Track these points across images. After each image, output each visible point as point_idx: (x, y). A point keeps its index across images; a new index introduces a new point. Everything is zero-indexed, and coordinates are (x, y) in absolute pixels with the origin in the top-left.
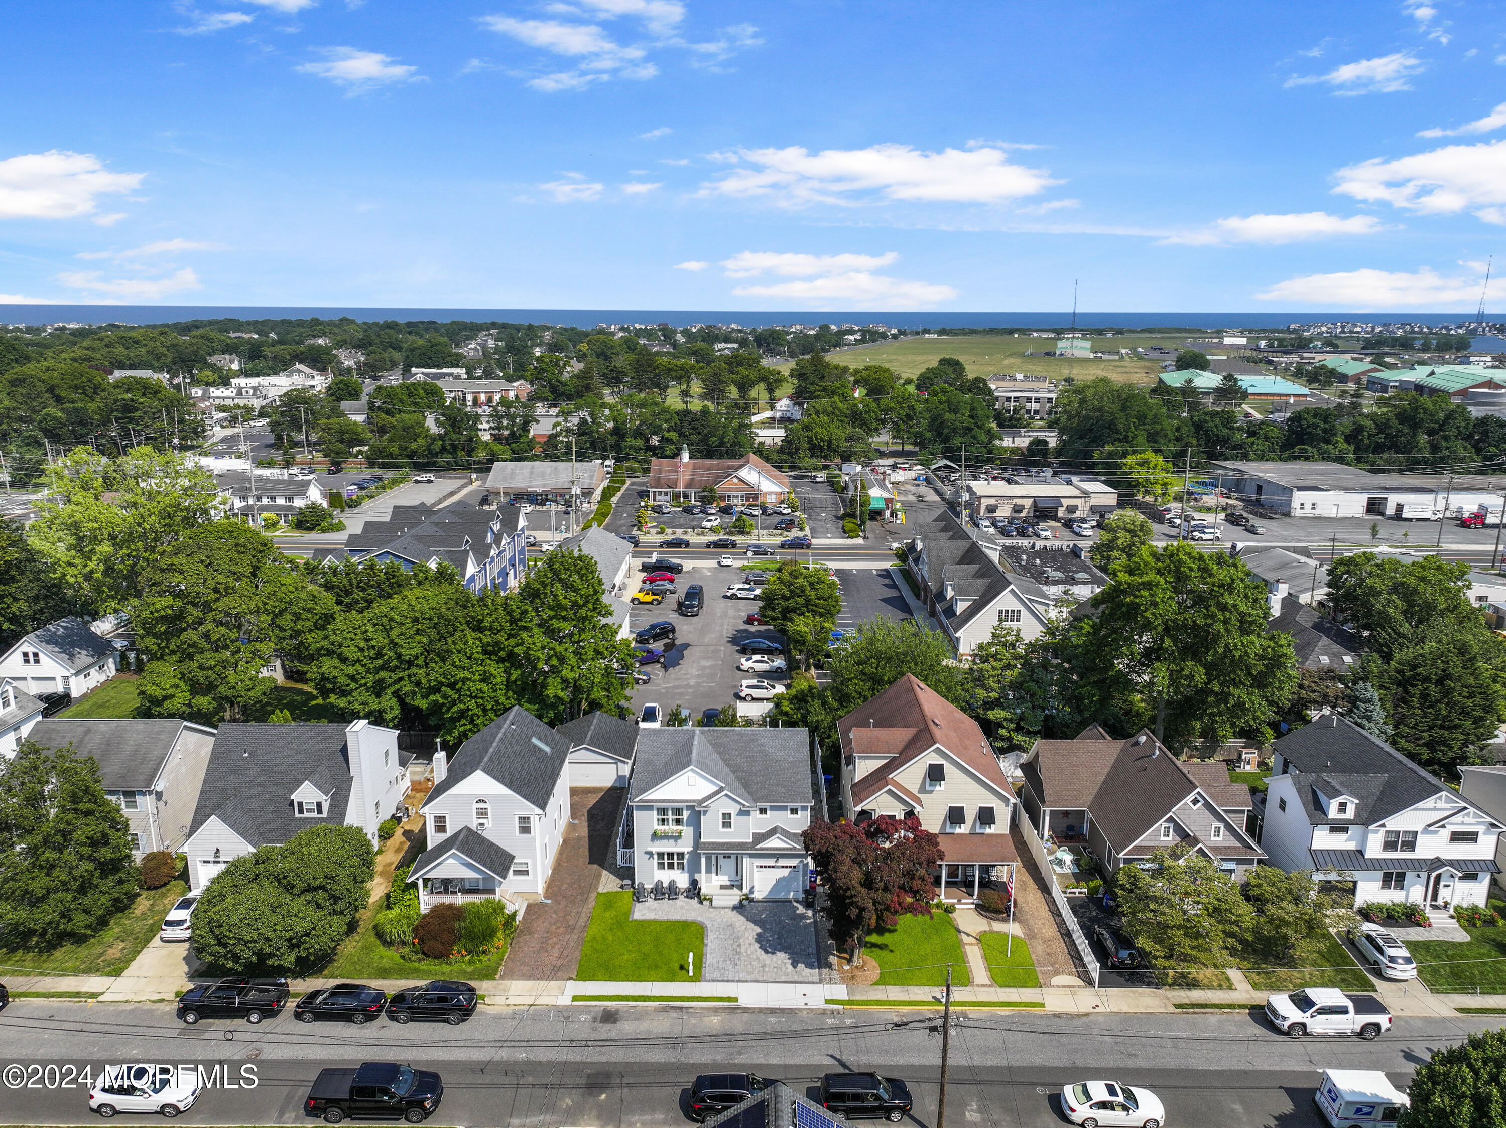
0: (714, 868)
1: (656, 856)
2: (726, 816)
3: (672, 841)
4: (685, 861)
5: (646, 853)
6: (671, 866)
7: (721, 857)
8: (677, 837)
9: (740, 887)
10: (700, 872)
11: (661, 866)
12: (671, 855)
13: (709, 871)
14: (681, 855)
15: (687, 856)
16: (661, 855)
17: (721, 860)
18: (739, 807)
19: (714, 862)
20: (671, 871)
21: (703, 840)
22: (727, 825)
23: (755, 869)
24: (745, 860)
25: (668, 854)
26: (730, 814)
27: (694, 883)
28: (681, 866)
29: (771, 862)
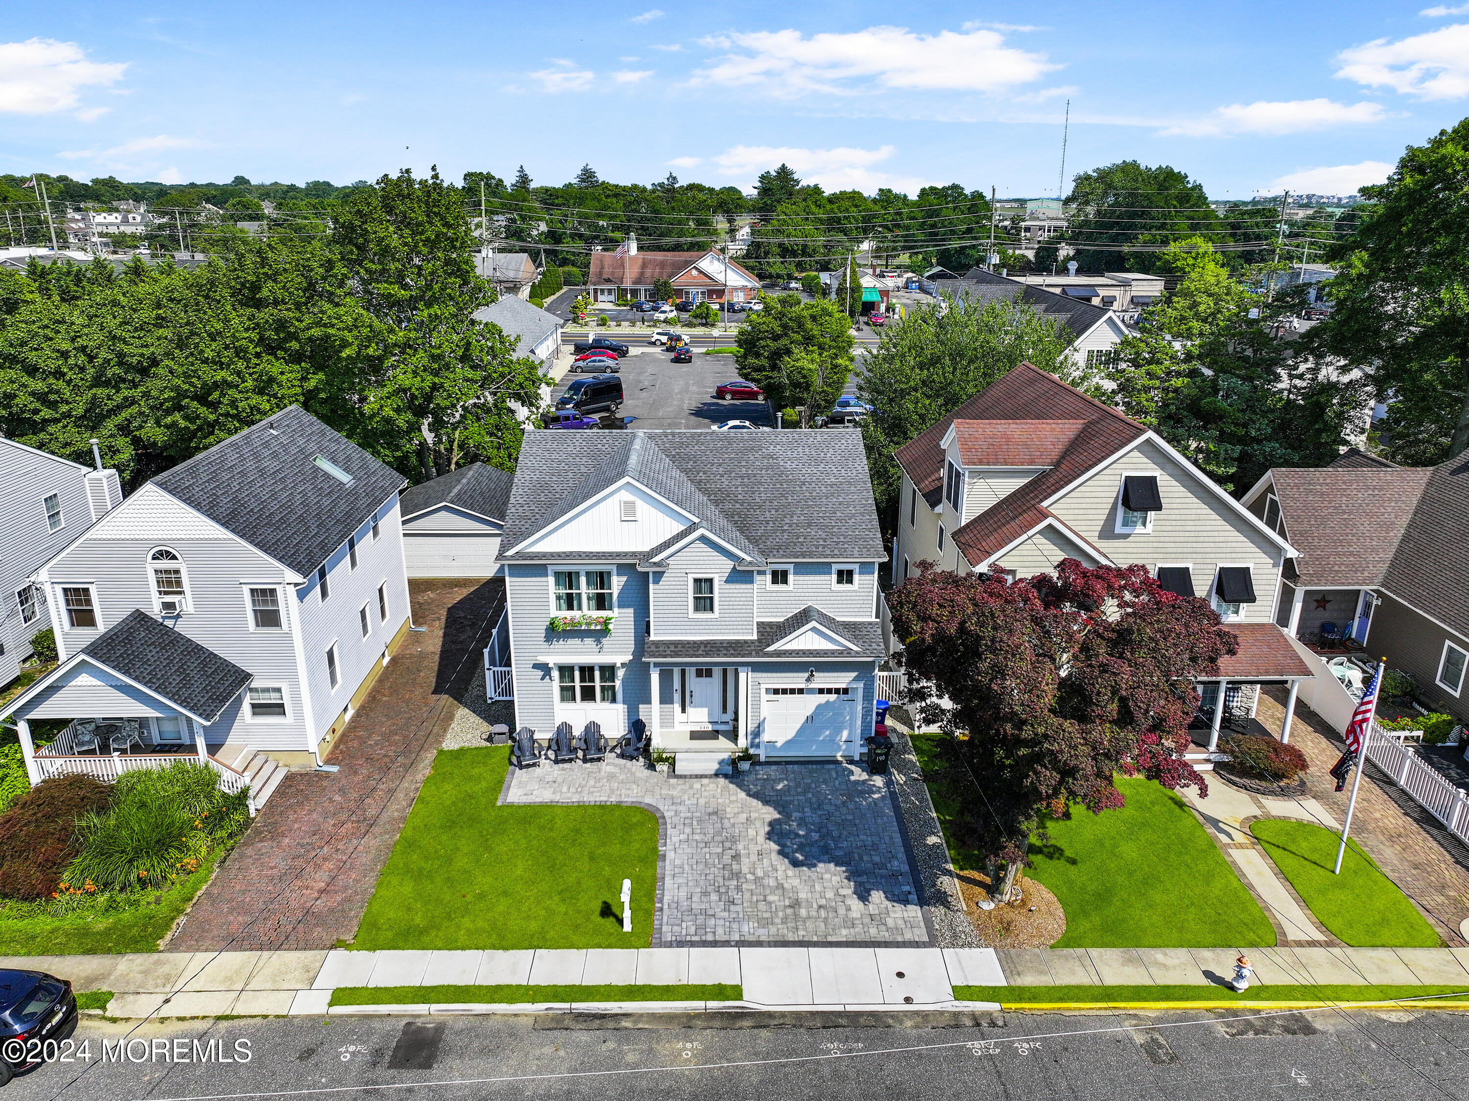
0: (677, 697)
1: (555, 674)
2: (704, 585)
3: (589, 642)
4: (618, 683)
5: (536, 666)
6: (588, 694)
7: (691, 672)
8: (601, 633)
9: (733, 735)
10: (648, 701)
11: (568, 694)
12: (587, 671)
13: (666, 699)
14: (608, 671)
15: (620, 673)
16: (566, 671)
17: (693, 682)
18: (729, 565)
19: (677, 685)
20: (589, 705)
21: (653, 638)
22: (704, 603)
23: (764, 697)
24: (742, 676)
25: (582, 669)
26: (710, 581)
27: (638, 727)
28: (610, 695)
29: (797, 680)
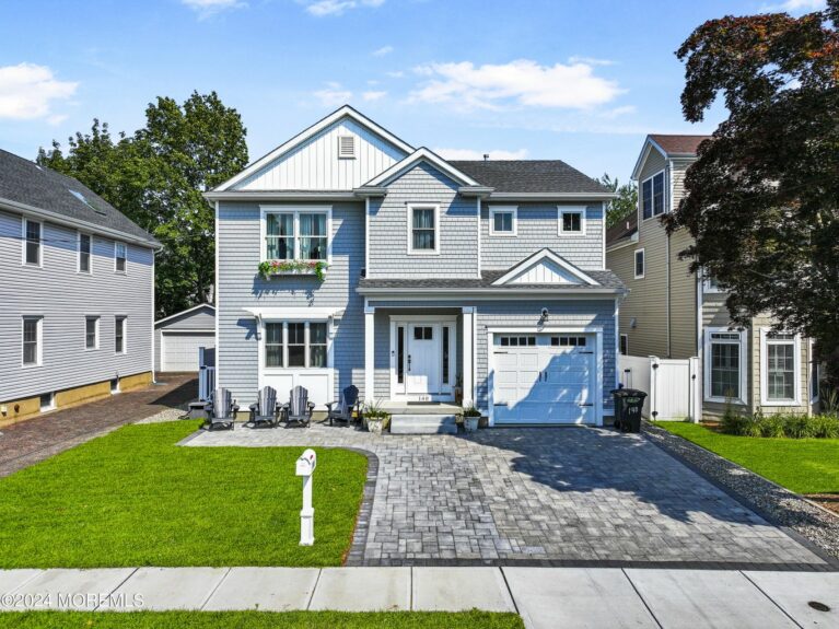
0: (393, 360)
1: (262, 331)
2: (424, 216)
3: (300, 294)
4: (330, 344)
5: (241, 323)
6: (297, 358)
7: (409, 335)
8: (313, 281)
9: (458, 399)
10: (362, 366)
11: (274, 357)
12: (296, 328)
13: (381, 363)
14: (319, 328)
15: (333, 330)
16: (273, 327)
17: (413, 346)
18: (450, 193)
19: (393, 346)
20: (297, 371)
21: (368, 277)
22: (424, 238)
23: (492, 348)
25: (292, 326)
26: (430, 212)
27: (350, 394)
28: (320, 358)
29: (528, 324)
